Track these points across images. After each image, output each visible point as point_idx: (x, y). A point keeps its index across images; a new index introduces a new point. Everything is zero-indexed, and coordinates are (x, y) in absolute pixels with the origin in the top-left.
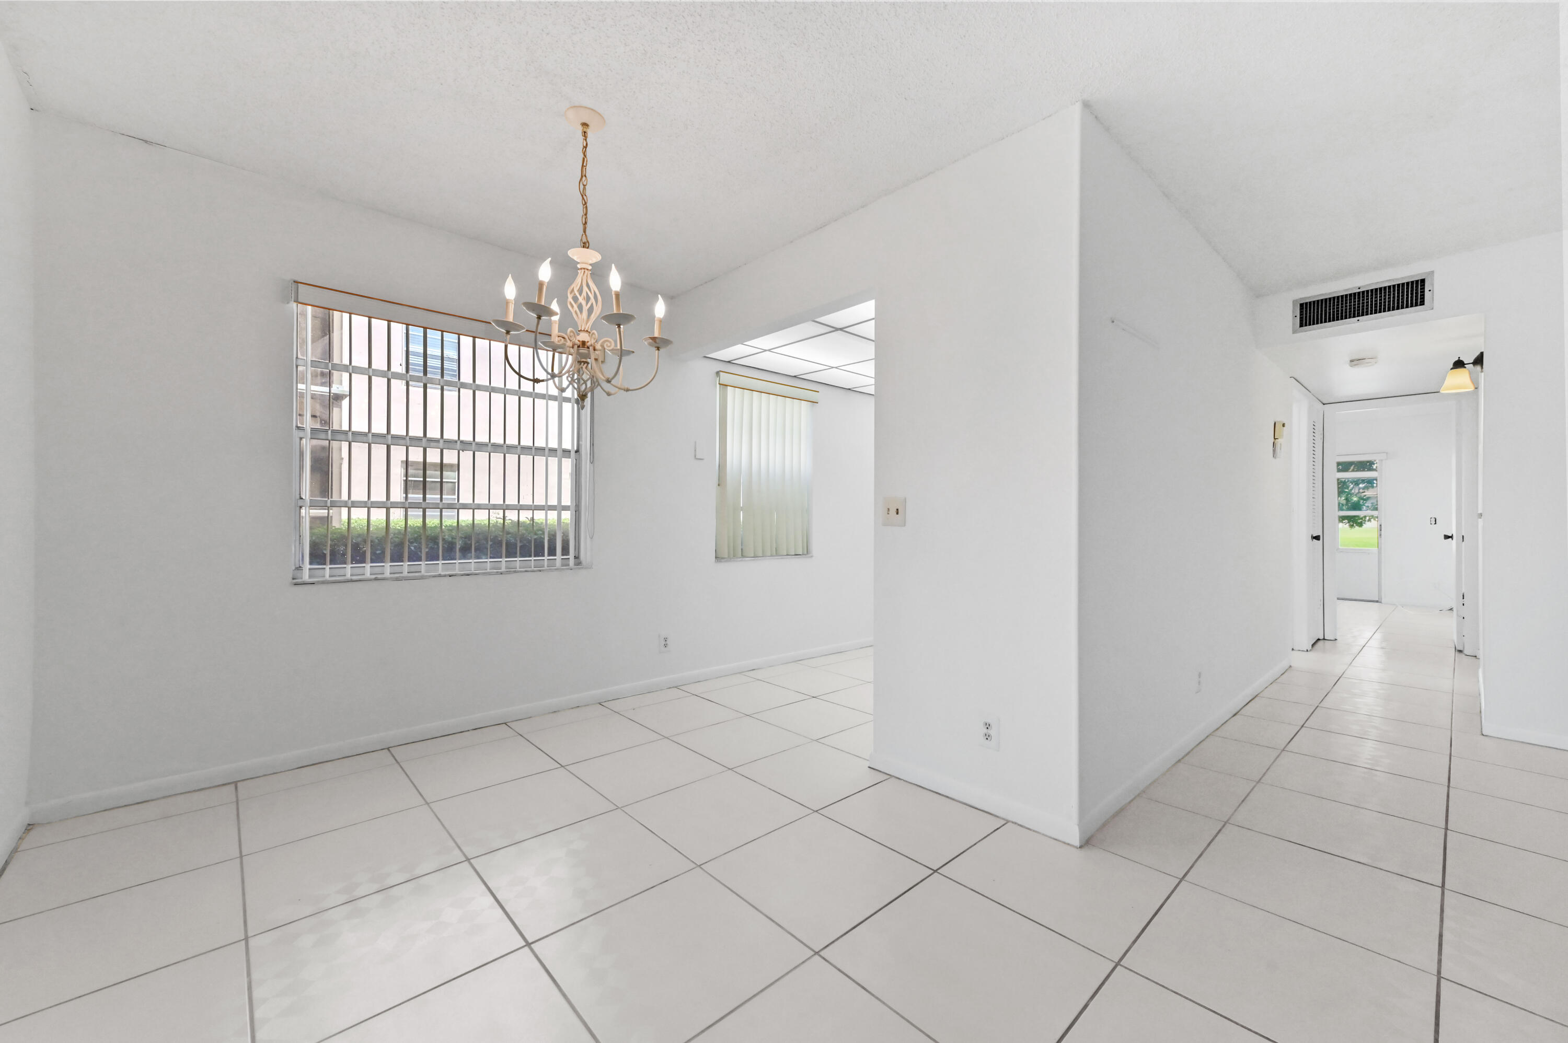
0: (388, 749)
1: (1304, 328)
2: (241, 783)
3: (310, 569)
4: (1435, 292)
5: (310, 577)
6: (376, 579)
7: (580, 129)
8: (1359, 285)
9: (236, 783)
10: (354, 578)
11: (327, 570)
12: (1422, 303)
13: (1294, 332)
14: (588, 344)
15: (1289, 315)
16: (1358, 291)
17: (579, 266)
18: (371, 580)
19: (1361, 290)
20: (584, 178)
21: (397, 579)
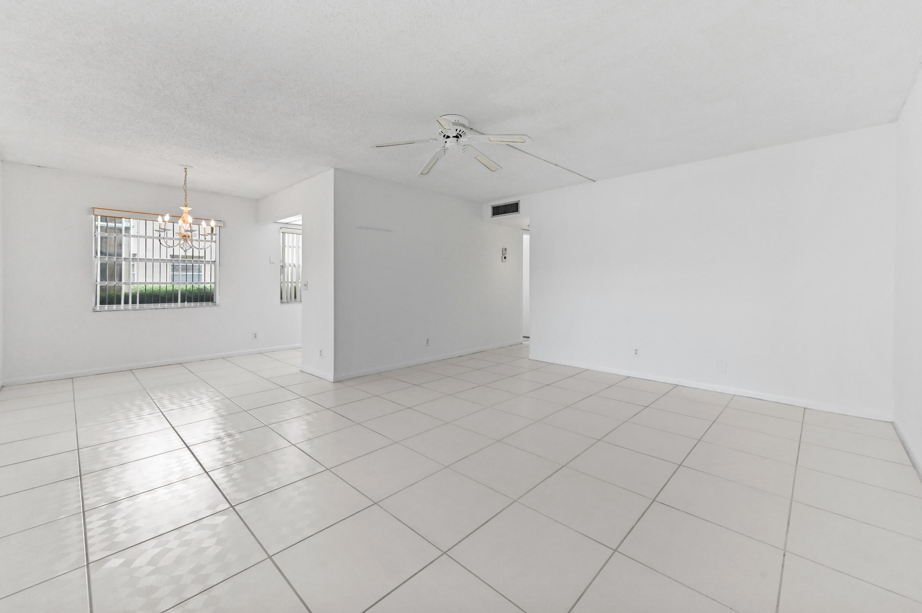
0: (131, 370)
1: (494, 216)
2: (75, 378)
3: (100, 306)
4: (521, 207)
5: (100, 309)
6: (126, 310)
7: (184, 170)
8: (505, 202)
9: (72, 378)
10: (117, 309)
11: (106, 307)
12: (518, 211)
13: (492, 217)
14: (186, 236)
15: (490, 211)
16: (505, 204)
17: (184, 212)
18: (123, 310)
19: (506, 204)
20: (185, 185)
21: (134, 310)
